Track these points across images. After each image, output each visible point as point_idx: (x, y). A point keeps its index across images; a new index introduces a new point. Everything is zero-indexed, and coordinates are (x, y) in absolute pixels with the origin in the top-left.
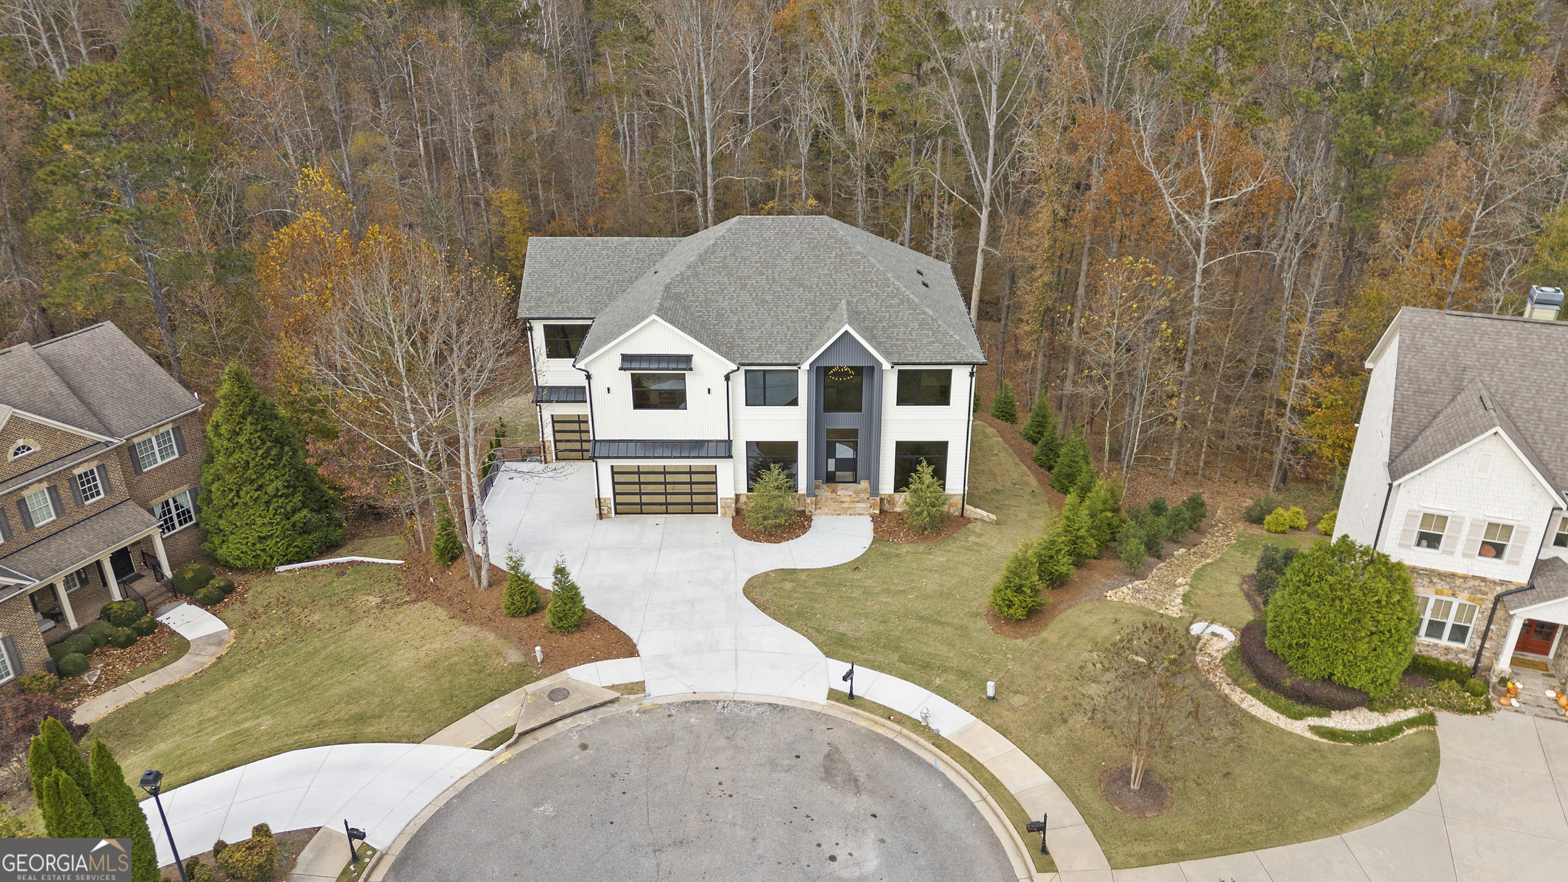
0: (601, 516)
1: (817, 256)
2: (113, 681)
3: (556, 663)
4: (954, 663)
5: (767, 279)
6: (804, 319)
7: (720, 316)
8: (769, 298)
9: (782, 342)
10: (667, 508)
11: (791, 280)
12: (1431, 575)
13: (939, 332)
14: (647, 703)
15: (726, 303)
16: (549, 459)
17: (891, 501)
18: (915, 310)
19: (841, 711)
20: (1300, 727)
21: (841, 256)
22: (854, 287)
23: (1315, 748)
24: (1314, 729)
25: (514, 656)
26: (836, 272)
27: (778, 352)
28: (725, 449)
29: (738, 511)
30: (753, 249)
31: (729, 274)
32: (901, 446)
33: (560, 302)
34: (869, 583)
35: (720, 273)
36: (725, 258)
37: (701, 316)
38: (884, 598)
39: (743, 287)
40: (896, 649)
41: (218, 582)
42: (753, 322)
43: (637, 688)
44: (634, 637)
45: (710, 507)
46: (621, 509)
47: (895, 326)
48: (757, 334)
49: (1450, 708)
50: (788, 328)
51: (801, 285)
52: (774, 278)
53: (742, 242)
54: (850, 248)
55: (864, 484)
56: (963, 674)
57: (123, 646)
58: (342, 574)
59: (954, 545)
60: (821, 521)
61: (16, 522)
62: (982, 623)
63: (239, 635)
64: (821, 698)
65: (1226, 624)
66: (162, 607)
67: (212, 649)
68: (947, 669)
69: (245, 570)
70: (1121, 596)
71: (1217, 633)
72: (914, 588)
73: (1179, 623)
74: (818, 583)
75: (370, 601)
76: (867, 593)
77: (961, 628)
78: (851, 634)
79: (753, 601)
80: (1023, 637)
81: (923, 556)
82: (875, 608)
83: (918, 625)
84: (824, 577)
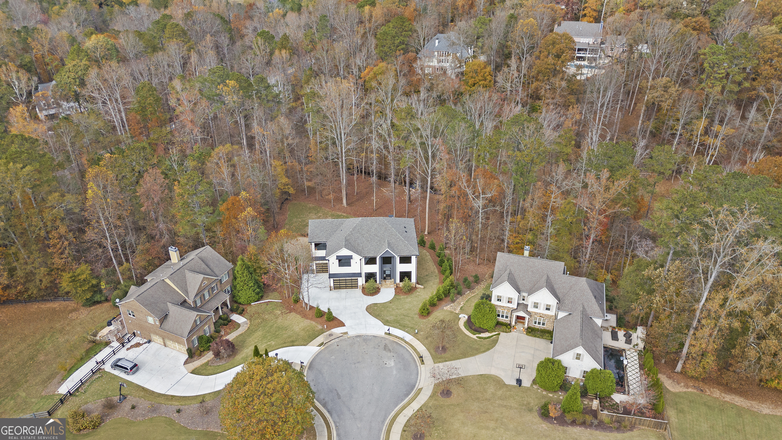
0: (331, 290)
1: (380, 228)
2: (227, 334)
3: (329, 328)
4: (410, 326)
6: (377, 245)
8: (369, 239)
9: (373, 251)
10: (346, 287)
11: (374, 235)
12: (500, 306)
13: (408, 247)
14: (349, 336)
15: (359, 241)
16: (314, 273)
17: (399, 284)
18: (403, 242)
19: (387, 336)
20: (474, 337)
21: (386, 228)
22: (389, 236)
23: (476, 340)
24: (477, 337)
25: (320, 327)
26: (385, 232)
27: (372, 254)
28: (359, 275)
29: (363, 288)
30: (365, 226)
31: (360, 233)
32: (401, 273)
33: (318, 238)
34: (393, 307)
35: (357, 233)
36: (358, 229)
37: (353, 245)
38: (397, 311)
39: (363, 237)
40: (399, 323)
41: (241, 309)
42: (365, 246)
43: (346, 333)
44: (344, 322)
45: (357, 287)
46: (335, 288)
47: (398, 246)
48: (367, 249)
49: (503, 332)
50: (374, 247)
51: (377, 236)
52: (370, 234)
53: (362, 225)
54: (388, 226)
55: (393, 280)
56: (412, 328)
57: (226, 325)
58: (267, 305)
59: (413, 296)
60: (382, 290)
61: (203, 299)
62: (417, 316)
63: (251, 322)
64: (383, 334)
65: (467, 315)
66: (230, 316)
67: (246, 325)
68: (408, 327)
69: (245, 304)
70: (447, 308)
71: (464, 317)
72: (403, 308)
73: (458, 314)
74: (382, 307)
75: (278, 312)
76: (393, 310)
77: (412, 317)
78: (389, 320)
79: (368, 312)
80: (425, 319)
81: (405, 299)
82: (395, 313)
83: (403, 317)
84: (383, 305)
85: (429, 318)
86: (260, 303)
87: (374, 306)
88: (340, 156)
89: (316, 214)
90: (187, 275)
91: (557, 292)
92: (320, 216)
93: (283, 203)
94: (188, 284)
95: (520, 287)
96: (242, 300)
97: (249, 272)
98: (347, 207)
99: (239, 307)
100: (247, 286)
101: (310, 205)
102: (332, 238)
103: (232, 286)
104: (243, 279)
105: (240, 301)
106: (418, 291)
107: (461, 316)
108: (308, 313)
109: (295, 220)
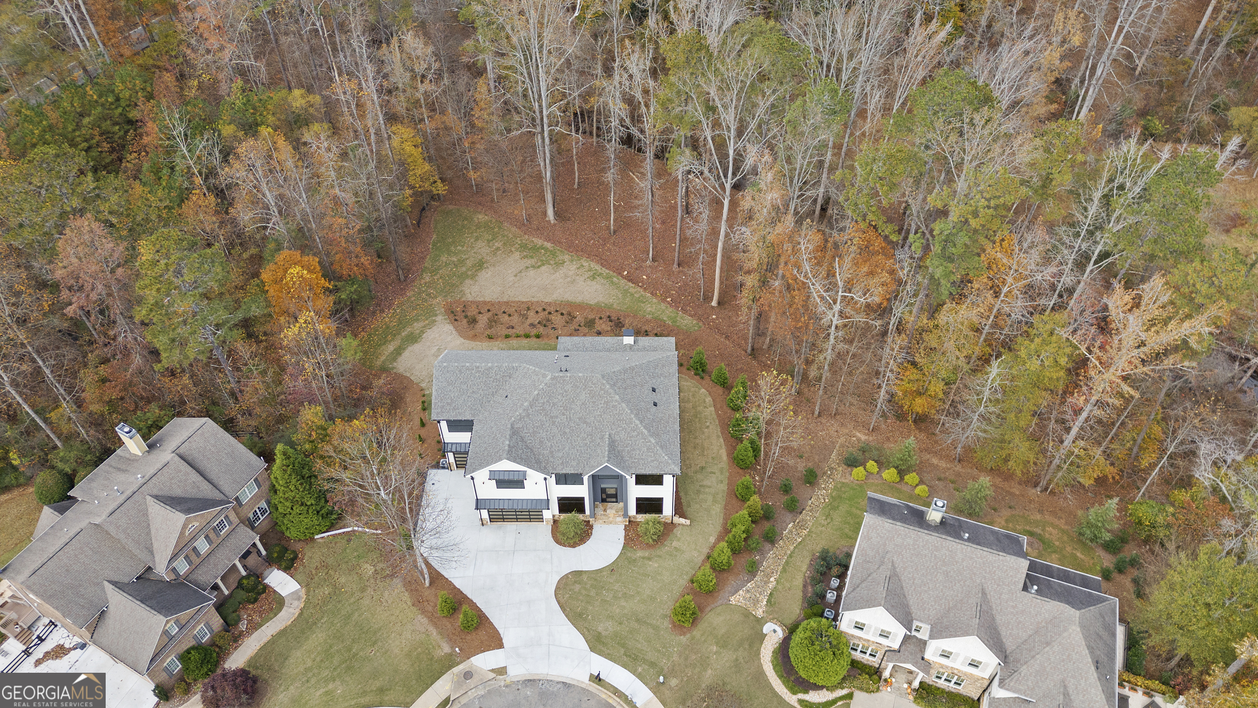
0: (483, 525)
1: (594, 403)
2: (254, 627)
3: (465, 654)
4: (649, 656)
5: (567, 418)
6: (586, 444)
7: (541, 442)
8: (567, 430)
9: (574, 460)
10: (517, 520)
11: (579, 419)
12: (859, 640)
13: (657, 454)
14: (508, 682)
15: (544, 434)
16: (452, 468)
17: (634, 519)
18: (645, 439)
19: (594, 688)
20: (792, 699)
21: (607, 403)
22: (613, 424)
24: (799, 701)
25: (446, 647)
26: (604, 413)
27: (575, 466)
29: (554, 522)
30: (559, 397)
31: (546, 415)
32: (639, 499)
33: (454, 409)
34: (617, 585)
35: (541, 413)
36: (544, 403)
37: (530, 443)
38: (623, 602)
39: (554, 423)
40: (623, 646)
41: (289, 554)
42: (559, 447)
43: (503, 670)
44: (501, 631)
45: (540, 519)
46: (492, 520)
47: (634, 450)
48: (561, 455)
49: (862, 689)
50: (577, 450)
51: (585, 422)
52: (570, 417)
53: (553, 393)
55: (621, 506)
56: (652, 664)
57: (253, 603)
59: (664, 550)
60: (599, 529)
61: (193, 557)
62: (667, 624)
63: (307, 594)
64: (586, 679)
65: (782, 624)
66: (266, 573)
67: (296, 603)
68: (645, 661)
69: (300, 540)
70: (738, 599)
71: (775, 631)
72: (638, 593)
73: (761, 622)
74: (592, 586)
75: (368, 569)
76: (615, 597)
77: (656, 628)
78: (604, 633)
79: (559, 603)
80: (684, 634)
81: (646, 562)
82: (618, 611)
83: (636, 626)
84: (596, 580)
85: (695, 633)
86: (333, 535)
87: (575, 582)
88: (538, 121)
89: (489, 241)
90: (150, 510)
91: (1003, 633)
92: (498, 249)
93: (424, 209)
94: (153, 532)
95: (914, 609)
96: (292, 533)
97: (303, 477)
98: (555, 225)
99: (287, 550)
100: (302, 504)
101: (480, 217)
102: (486, 414)
103: (268, 502)
104: (290, 495)
105: (287, 534)
106: (677, 531)
107: (768, 628)
108: (426, 594)
109: (444, 258)
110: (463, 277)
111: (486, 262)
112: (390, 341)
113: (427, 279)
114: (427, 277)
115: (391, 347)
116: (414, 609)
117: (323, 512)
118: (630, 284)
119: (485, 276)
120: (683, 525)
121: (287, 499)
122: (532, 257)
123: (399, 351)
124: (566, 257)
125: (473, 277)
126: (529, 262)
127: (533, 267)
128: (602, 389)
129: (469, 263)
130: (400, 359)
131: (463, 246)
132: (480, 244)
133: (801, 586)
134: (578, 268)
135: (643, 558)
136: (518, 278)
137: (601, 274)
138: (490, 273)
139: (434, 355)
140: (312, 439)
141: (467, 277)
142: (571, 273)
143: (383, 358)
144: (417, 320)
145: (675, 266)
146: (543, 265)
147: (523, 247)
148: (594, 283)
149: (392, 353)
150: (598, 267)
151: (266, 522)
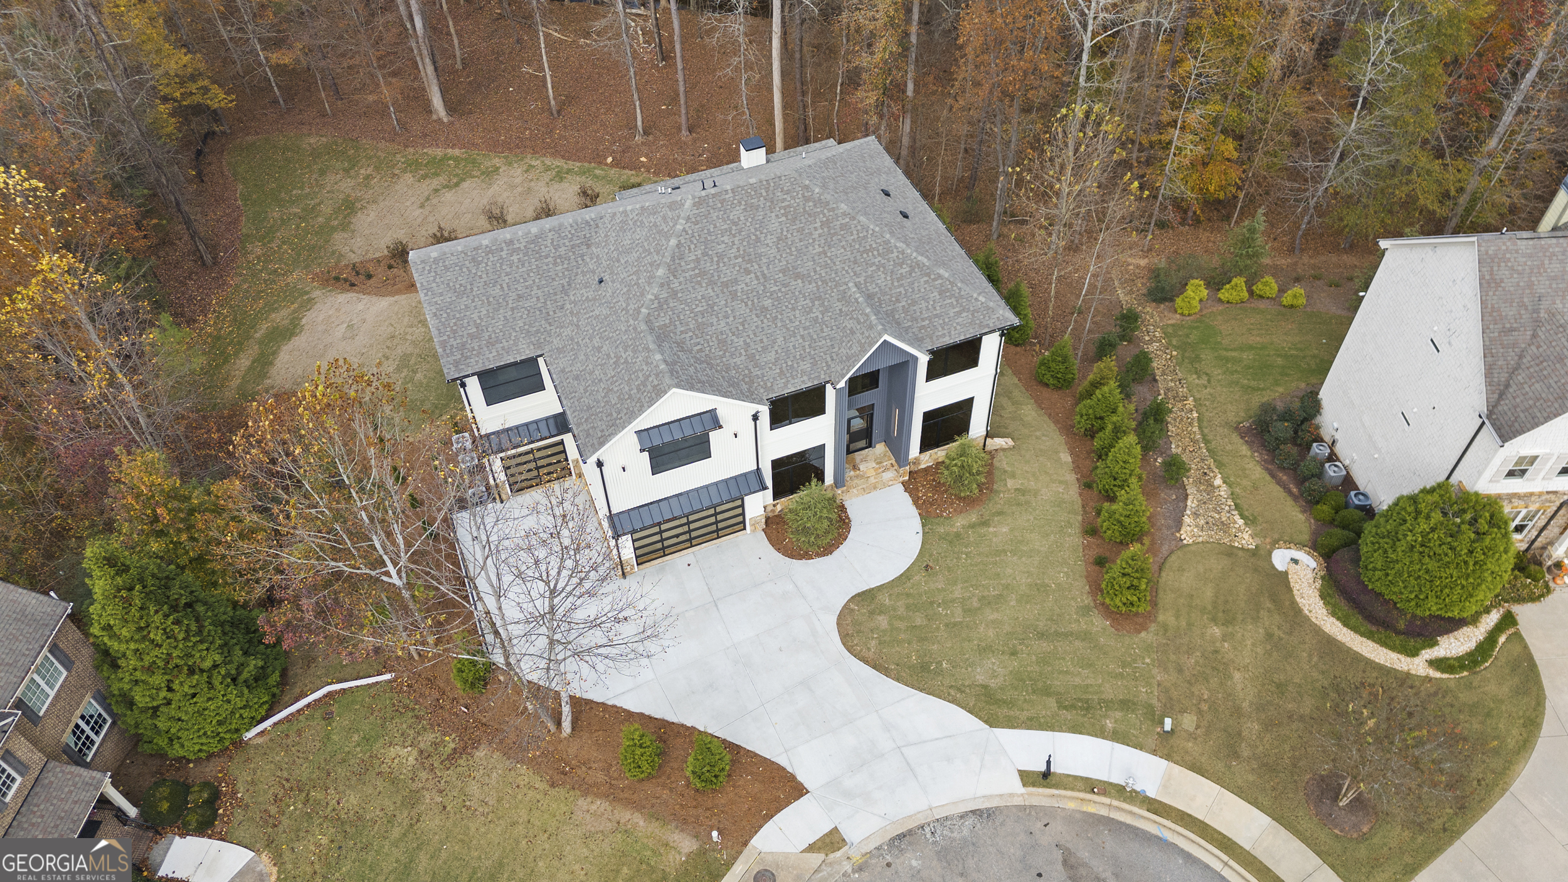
0: (621, 576)
1: (801, 230)
3: (737, 833)
4: (1109, 692)
5: (757, 277)
6: (816, 319)
7: (722, 343)
8: (768, 303)
9: (803, 359)
10: (691, 543)
11: (784, 271)
12: (1517, 494)
13: (962, 297)
14: (857, 856)
15: (723, 323)
16: (504, 497)
17: (920, 462)
18: (928, 275)
19: (1046, 797)
20: (1418, 665)
21: (826, 224)
22: (855, 262)
24: (1432, 663)
25: (684, 843)
26: (830, 246)
27: (803, 372)
28: (749, 478)
29: (766, 523)
30: (726, 239)
31: (712, 283)
32: (930, 415)
33: (490, 344)
35: (699, 283)
36: (698, 260)
37: (701, 350)
38: (990, 615)
39: (734, 295)
40: (1047, 692)
41: (197, 794)
42: (761, 341)
43: (833, 840)
45: (738, 527)
47: (914, 303)
48: (771, 356)
49: (1521, 599)
50: (802, 337)
51: (797, 276)
52: (764, 275)
53: (709, 233)
54: (833, 210)
56: (1126, 705)
60: (856, 505)
62: (1099, 623)
63: (278, 861)
64: (1016, 786)
65: (1298, 545)
66: (154, 856)
68: (1108, 704)
69: (210, 756)
70: (1190, 532)
71: (1295, 561)
72: (1007, 587)
73: (1260, 557)
74: (908, 607)
75: (403, 756)
76: (968, 611)
77: (1085, 636)
78: (993, 684)
79: (865, 661)
80: (1143, 627)
81: (983, 530)
82: (991, 633)
83: (1045, 646)
84: (908, 595)
85: (1161, 618)
86: (287, 719)
87: (872, 613)
89: (347, 171)
93: (199, 153)
96: (189, 746)
97: (174, 608)
98: (451, 123)
99: (186, 788)
100: (191, 672)
101: (312, 141)
102: (567, 332)
103: (102, 698)
104: (154, 655)
105: (177, 751)
106: (1001, 462)
107: (1281, 558)
108: (572, 751)
109: (275, 213)
110: (326, 231)
111: (358, 200)
112: (236, 354)
113: (259, 251)
114: (257, 249)
115: (244, 362)
116: (562, 792)
117: (245, 675)
118: (627, 171)
119: (365, 221)
120: (1004, 450)
121: (150, 669)
122: (437, 175)
123: (264, 362)
124: (497, 161)
125: (345, 226)
126: (435, 183)
127: (447, 187)
128: (807, 199)
129: (326, 209)
130: (273, 371)
131: (302, 188)
132: (330, 178)
133: (1268, 478)
134: (526, 171)
135: (972, 526)
136: (428, 208)
137: (569, 171)
138: (373, 214)
139: (344, 338)
140: (159, 526)
141: (334, 229)
142: (518, 180)
143: (235, 383)
144: (275, 310)
145: (684, 132)
146: (463, 180)
147: (413, 166)
148: (565, 185)
149: (251, 368)
150: (559, 162)
151: (109, 745)
